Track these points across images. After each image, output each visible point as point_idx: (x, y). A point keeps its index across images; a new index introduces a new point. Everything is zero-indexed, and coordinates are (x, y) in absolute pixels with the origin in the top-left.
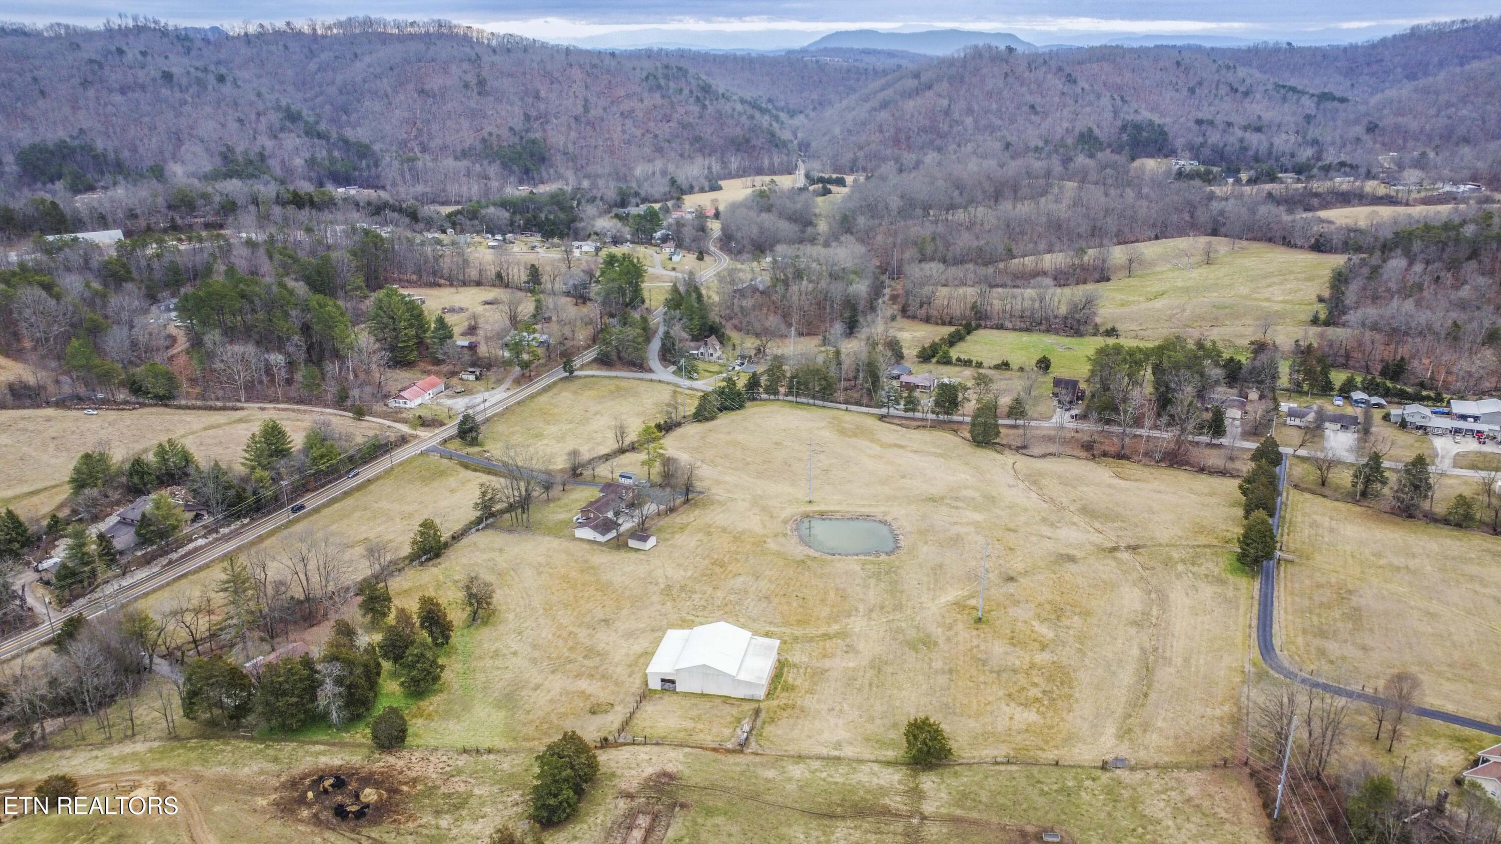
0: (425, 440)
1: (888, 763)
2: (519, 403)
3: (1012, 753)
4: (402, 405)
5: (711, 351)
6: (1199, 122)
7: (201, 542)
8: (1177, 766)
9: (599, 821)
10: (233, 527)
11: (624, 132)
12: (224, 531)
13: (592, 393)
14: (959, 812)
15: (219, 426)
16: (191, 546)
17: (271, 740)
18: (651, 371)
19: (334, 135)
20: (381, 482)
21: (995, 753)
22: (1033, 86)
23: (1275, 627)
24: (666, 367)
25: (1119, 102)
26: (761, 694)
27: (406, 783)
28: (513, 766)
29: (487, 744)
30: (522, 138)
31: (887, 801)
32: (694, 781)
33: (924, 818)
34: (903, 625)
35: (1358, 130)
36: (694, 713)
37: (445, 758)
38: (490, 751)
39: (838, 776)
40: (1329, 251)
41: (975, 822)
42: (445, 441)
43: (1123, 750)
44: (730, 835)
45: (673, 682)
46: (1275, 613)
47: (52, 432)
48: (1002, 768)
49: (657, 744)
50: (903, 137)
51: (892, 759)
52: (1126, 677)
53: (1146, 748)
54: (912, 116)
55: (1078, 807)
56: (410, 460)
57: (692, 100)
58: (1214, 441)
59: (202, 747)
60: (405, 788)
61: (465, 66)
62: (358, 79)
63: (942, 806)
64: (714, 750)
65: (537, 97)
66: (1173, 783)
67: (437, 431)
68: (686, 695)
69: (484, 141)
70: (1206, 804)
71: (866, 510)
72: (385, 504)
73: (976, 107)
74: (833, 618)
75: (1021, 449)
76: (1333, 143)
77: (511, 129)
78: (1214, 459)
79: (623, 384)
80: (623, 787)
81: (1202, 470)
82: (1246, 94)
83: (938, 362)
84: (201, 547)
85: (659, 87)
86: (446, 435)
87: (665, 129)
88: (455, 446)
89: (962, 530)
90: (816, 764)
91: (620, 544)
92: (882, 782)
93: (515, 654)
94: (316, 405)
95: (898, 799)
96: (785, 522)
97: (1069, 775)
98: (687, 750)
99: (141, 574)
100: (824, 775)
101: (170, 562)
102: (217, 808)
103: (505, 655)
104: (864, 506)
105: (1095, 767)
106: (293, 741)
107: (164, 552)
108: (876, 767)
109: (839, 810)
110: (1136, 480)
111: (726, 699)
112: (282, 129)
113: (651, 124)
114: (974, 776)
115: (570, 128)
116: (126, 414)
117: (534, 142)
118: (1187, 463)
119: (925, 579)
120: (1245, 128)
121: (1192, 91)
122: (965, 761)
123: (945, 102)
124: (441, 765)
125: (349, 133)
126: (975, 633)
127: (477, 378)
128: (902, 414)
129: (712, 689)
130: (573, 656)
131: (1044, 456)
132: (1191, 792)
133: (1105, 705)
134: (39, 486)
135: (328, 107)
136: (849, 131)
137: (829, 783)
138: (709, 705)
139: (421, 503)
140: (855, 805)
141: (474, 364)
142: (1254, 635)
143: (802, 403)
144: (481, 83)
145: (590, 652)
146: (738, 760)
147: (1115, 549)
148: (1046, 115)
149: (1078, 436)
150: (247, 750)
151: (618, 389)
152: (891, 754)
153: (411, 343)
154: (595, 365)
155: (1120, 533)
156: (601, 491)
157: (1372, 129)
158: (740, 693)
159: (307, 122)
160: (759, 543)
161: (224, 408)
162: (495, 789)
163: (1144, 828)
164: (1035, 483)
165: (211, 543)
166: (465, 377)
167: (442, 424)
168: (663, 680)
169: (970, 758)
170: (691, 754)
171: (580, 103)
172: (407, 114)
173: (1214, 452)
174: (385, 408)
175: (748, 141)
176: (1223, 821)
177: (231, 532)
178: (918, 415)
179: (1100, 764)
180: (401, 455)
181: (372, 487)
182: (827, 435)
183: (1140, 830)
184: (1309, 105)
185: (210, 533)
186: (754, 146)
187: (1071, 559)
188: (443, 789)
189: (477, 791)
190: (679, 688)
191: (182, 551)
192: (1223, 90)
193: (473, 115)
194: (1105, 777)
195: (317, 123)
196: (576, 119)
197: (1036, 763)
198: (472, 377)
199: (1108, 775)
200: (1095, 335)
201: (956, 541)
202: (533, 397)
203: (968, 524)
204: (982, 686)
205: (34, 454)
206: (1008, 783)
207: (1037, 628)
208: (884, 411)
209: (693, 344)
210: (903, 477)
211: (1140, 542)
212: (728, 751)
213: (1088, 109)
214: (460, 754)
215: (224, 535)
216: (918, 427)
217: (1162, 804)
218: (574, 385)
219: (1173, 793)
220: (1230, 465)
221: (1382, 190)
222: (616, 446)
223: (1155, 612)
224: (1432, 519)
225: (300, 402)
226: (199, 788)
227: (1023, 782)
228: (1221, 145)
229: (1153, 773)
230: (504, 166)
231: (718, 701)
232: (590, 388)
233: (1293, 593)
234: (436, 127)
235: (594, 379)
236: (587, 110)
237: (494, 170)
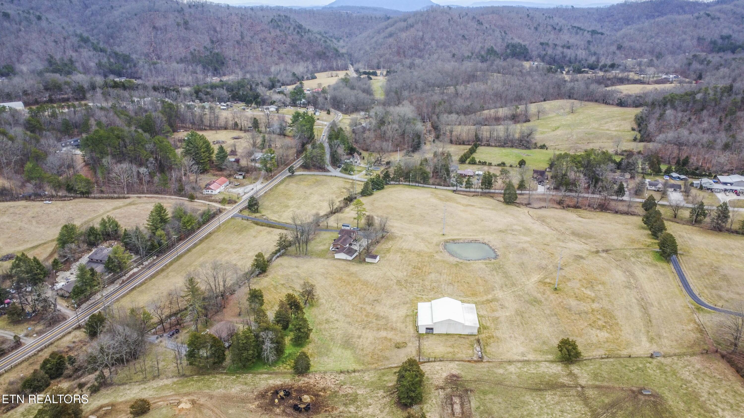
0: (230, 211)
1: (552, 362)
2: (270, 190)
3: (607, 353)
4: (210, 193)
5: (356, 160)
6: (542, 44)
7: (135, 270)
8: (684, 354)
9: (434, 402)
10: (149, 261)
11: (262, 49)
12: (146, 263)
13: (305, 183)
14: (597, 383)
15: (120, 207)
16: (131, 272)
17: (237, 373)
18: (328, 171)
19: (109, 50)
20: (216, 234)
21: (599, 353)
22: (462, 26)
23: (691, 285)
24: (335, 169)
25: (503, 34)
26: (475, 332)
27: (321, 391)
28: (371, 378)
29: (351, 368)
30: (211, 52)
31: (561, 380)
32: (468, 378)
33: (583, 387)
34: (520, 293)
35: (613, 48)
36: (449, 344)
37: (332, 377)
38: (354, 371)
39: (532, 369)
40: (626, 106)
41: (608, 388)
42: (241, 211)
43: (654, 348)
44: (500, 403)
45: (432, 329)
46: (687, 279)
47: (30, 214)
48: (606, 360)
49: (441, 361)
50: (402, 51)
51: (552, 359)
52: (637, 312)
53: (665, 346)
54: (405, 41)
55: (650, 376)
56: (227, 222)
57: (295, 33)
58: (620, 198)
59: (202, 379)
60: (322, 393)
61: (176, 14)
62: (118, 20)
63: (588, 381)
64: (469, 361)
65: (215, 31)
66: (686, 363)
67: (234, 206)
68: (439, 335)
69: (191, 53)
70: (708, 372)
71: (475, 238)
72: (222, 245)
73: (436, 37)
74: (487, 292)
75: (528, 204)
76: (603, 55)
77: (205, 47)
78: (622, 207)
79: (318, 178)
80: (436, 384)
81: (617, 212)
82: (560, 30)
83: (469, 163)
84: (137, 273)
85: (278, 26)
86: (241, 207)
87: (283, 48)
88: (246, 213)
89: (525, 246)
90: (519, 365)
91: (360, 260)
92: (554, 371)
93: (337, 320)
94: (165, 194)
95: (566, 379)
96: (438, 245)
97: (638, 361)
98: (457, 362)
99: (111, 288)
100: (525, 370)
101: (123, 282)
102: (230, 412)
103: (332, 322)
104: (470, 236)
105: (647, 357)
106: (249, 373)
107: (119, 276)
108: (547, 364)
109: (542, 386)
110: (589, 218)
111: (460, 336)
112: (79, 47)
113: (276, 45)
114: (595, 365)
115: (235, 47)
116: (67, 202)
117: (217, 54)
118: (608, 210)
119: (519, 270)
120: (563, 47)
121: (536, 29)
122: (587, 358)
123: (421, 34)
124: (333, 380)
125: (117, 49)
126: (557, 295)
127: (244, 178)
128: (464, 189)
129: (452, 331)
130: (370, 320)
131: (540, 208)
133: (635, 327)
134: (35, 244)
135: (101, 35)
136: (375, 48)
137: (530, 373)
138: (453, 339)
139: (241, 244)
140: (548, 383)
141: (240, 171)
142: (684, 290)
143: (412, 185)
144: (186, 23)
145: (378, 317)
146: (483, 365)
147: (597, 252)
148: (470, 41)
149: (554, 198)
150: (228, 380)
151: (317, 181)
152: (550, 357)
153: (206, 160)
154: (301, 169)
155: (596, 244)
156: (339, 234)
157: (619, 48)
158: (466, 332)
159: (93, 43)
160: (431, 256)
161: (119, 198)
162: (368, 390)
163: (686, 385)
164: (543, 221)
165: (140, 270)
166: (237, 177)
167: (235, 202)
168: (427, 329)
169: (588, 356)
170: (460, 364)
171: (238, 34)
172: (147, 39)
173: (620, 203)
174: (201, 195)
175: (325, 53)
177: (149, 264)
178: (472, 190)
179: (650, 355)
180: (222, 218)
181: (213, 237)
182: (434, 201)
183: (684, 386)
184: (588, 36)
185: (139, 265)
186: (328, 56)
187: (581, 257)
188: (341, 393)
189: (359, 392)
190: (435, 332)
191: (128, 275)
192: (549, 28)
193: (184, 40)
194: (654, 361)
195: (98, 43)
196: (238, 42)
197: (620, 357)
198: (241, 177)
199: (655, 360)
200: (535, 148)
201: (523, 251)
202: (276, 186)
203: (525, 242)
204: (575, 321)
205: (26, 226)
206: (612, 367)
207: (585, 292)
208: (455, 188)
209: (347, 157)
210: (482, 220)
211: (608, 248)
212: (476, 361)
213: (490, 37)
214: (339, 374)
215: (146, 266)
216: (474, 196)
217: (688, 373)
218: (295, 180)
219: (690, 367)
220: (630, 210)
221: (636, 77)
222: (329, 210)
223: (632, 281)
225: (157, 193)
226: (214, 401)
227: (619, 367)
228: (554, 55)
229: (675, 358)
230: (204, 67)
231: (456, 337)
232: (303, 181)
233: (690, 269)
234: (164, 46)
235: (304, 176)
236: (242, 38)
237: (199, 69)
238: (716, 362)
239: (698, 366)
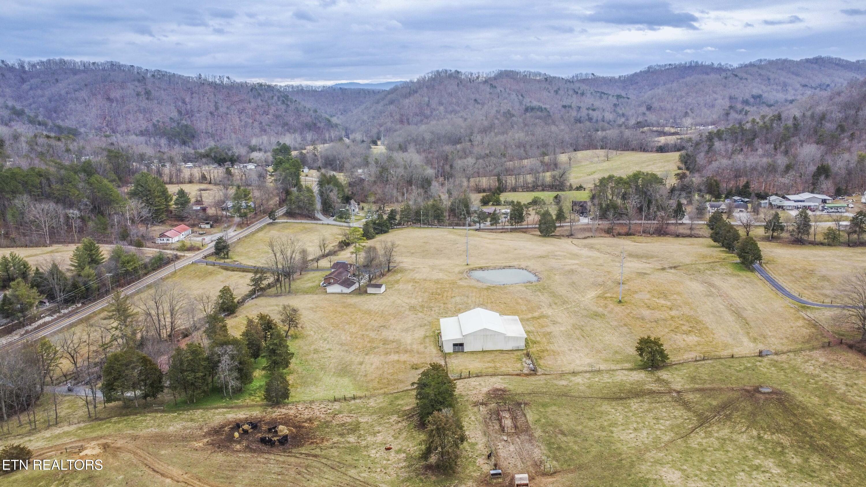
0: (190, 258)
1: (631, 370)
3: (702, 355)
4: (165, 241)
5: (353, 208)
6: (564, 107)
7: (48, 319)
8: (801, 350)
9: (473, 419)
10: (70, 309)
11: (241, 121)
12: (64, 311)
14: (697, 386)
16: (41, 322)
17: (179, 410)
18: (319, 219)
19: (50, 124)
20: (171, 279)
22: (473, 90)
23: (787, 289)
24: (328, 218)
25: (520, 98)
26: (522, 344)
27: (305, 422)
28: (379, 404)
29: (349, 395)
30: (178, 124)
31: (647, 387)
32: (519, 391)
33: (678, 392)
34: (576, 309)
35: (643, 109)
36: (487, 359)
37: (322, 406)
38: (354, 398)
39: (606, 378)
40: (667, 152)
41: (712, 389)
42: (206, 257)
43: (761, 347)
44: (568, 415)
45: (461, 345)
46: (780, 284)
48: (703, 362)
49: (478, 376)
50: (405, 118)
52: (728, 316)
53: (774, 345)
54: (409, 107)
55: (764, 374)
56: (186, 267)
57: (279, 103)
58: (679, 222)
59: (125, 420)
60: (306, 425)
61: (136, 83)
62: (63, 92)
63: (684, 385)
64: (517, 375)
65: (184, 102)
66: (807, 358)
67: (196, 253)
68: (472, 353)
69: (154, 125)
70: (837, 364)
73: (444, 101)
74: (531, 310)
75: (570, 235)
76: (633, 116)
77: (171, 118)
78: (681, 230)
79: (307, 226)
80: (474, 400)
81: (678, 236)
82: (583, 94)
83: (493, 204)
84: (49, 322)
85: (259, 95)
86: (205, 254)
87: (265, 119)
88: (212, 259)
89: (574, 267)
90: (588, 375)
91: (360, 292)
92: (636, 379)
93: (330, 349)
95: (653, 385)
96: (460, 273)
97: (744, 361)
98: (501, 377)
101: (27, 332)
102: (163, 452)
104: (503, 263)
105: (754, 356)
106: (198, 409)
107: (21, 325)
108: (626, 372)
109: (622, 395)
111: (502, 352)
112: (11, 120)
113: (258, 116)
114: (688, 368)
115: (207, 119)
117: (186, 126)
118: (667, 234)
119: (569, 289)
120: (588, 109)
121: (556, 92)
123: (426, 99)
124: (323, 410)
125: (60, 123)
126: (623, 307)
127: (212, 226)
128: (490, 227)
129: (489, 347)
130: (374, 345)
131: (585, 238)
133: (730, 330)
135: (41, 109)
136: (373, 117)
137: (604, 383)
138: (493, 355)
140: (630, 392)
141: (206, 220)
142: (779, 293)
144: (148, 93)
145: (386, 342)
146: (538, 378)
147: (664, 269)
148: (483, 104)
149: (600, 227)
150: (165, 418)
151: (305, 229)
152: (628, 365)
153: (162, 208)
154: (285, 217)
155: (661, 262)
156: (333, 268)
157: (649, 108)
158: (509, 346)
160: (453, 283)
162: (375, 417)
163: (813, 379)
164: (592, 248)
165: (56, 319)
166: (202, 226)
167: (199, 249)
168: (455, 345)
169: (679, 360)
170: (505, 378)
171: (212, 105)
172: (99, 112)
173: (680, 227)
174: (153, 243)
175: (315, 124)
177: (70, 312)
178: (499, 226)
179: (757, 354)
180: (180, 264)
181: (165, 282)
182: (453, 237)
183: (812, 381)
184: (614, 100)
185: (54, 313)
186: (319, 128)
187: (645, 274)
188: (334, 423)
189: (361, 420)
190: (466, 350)
191: (35, 325)
192: (571, 92)
193: (144, 111)
194: (765, 359)
196: (211, 113)
197: (720, 358)
198: (208, 226)
199: (766, 358)
200: (570, 190)
201: (572, 272)
202: (253, 234)
206: (712, 369)
207: (658, 301)
208: (477, 227)
209: (342, 205)
210: (516, 250)
211: (675, 265)
212: (527, 375)
213: (505, 101)
214: (333, 402)
215: (65, 314)
216: (502, 232)
217: (812, 368)
218: (277, 227)
219: (812, 362)
220: (693, 232)
221: (673, 130)
222: (320, 253)
223: (714, 290)
224: (814, 244)
226: (138, 442)
227: (722, 368)
228: (579, 117)
229: (792, 355)
230: (170, 139)
231: (496, 353)
232: (287, 229)
233: (780, 275)
234: (120, 119)
235: (288, 224)
236: (217, 108)
237: (163, 141)
238: (844, 353)
239: (823, 360)
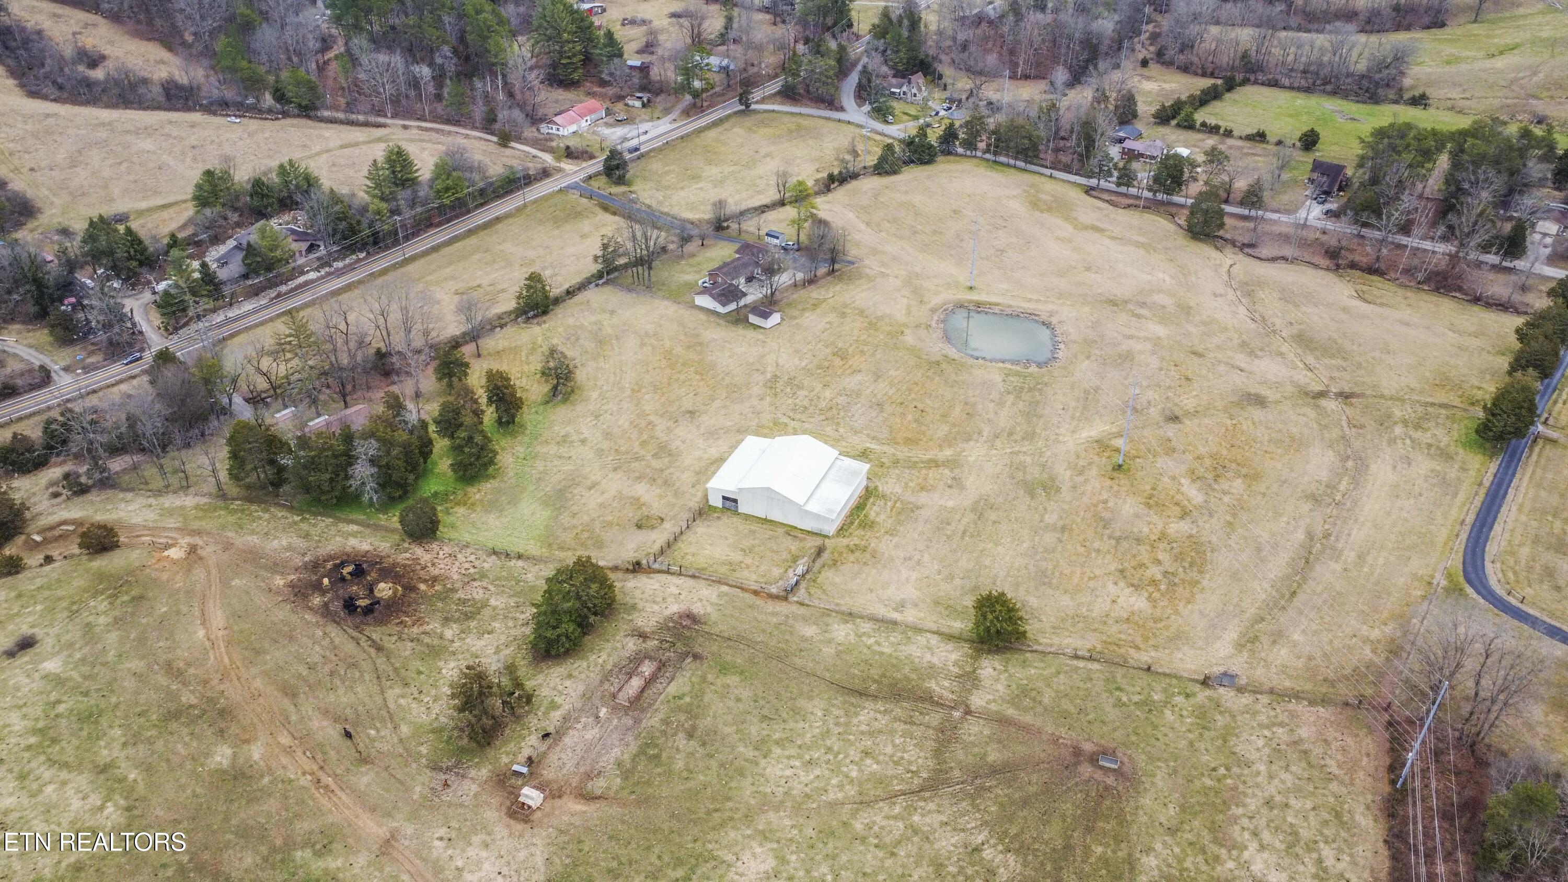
0: (568, 175)
1: (950, 637)
2: (682, 137)
3: (1099, 647)
4: (554, 131)
5: (914, 91)
7: (312, 275)
8: (1297, 696)
9: (600, 661)
10: (347, 261)
12: (339, 264)
13: (768, 131)
14: (1011, 712)
15: (356, 144)
17: (309, 512)
18: (842, 109)
20: (510, 221)
21: (1079, 643)
23: (1498, 528)
24: (860, 106)
26: (831, 529)
27: (425, 581)
28: (539, 578)
29: (519, 548)
31: (932, 685)
32: (722, 628)
33: (968, 712)
34: (1028, 460)
36: (747, 543)
37: (472, 558)
38: (520, 557)
39: (887, 645)
41: (1025, 728)
42: (590, 177)
43: (1238, 665)
44: (738, 700)
45: (735, 501)
46: (1504, 509)
47: (193, 140)
48: (1081, 664)
49: (693, 577)
51: (956, 632)
52: (1278, 566)
53: (1267, 666)
55: (1155, 727)
56: (545, 198)
58: (1505, 264)
59: (243, 510)
60: (423, 587)
63: (994, 701)
64: (756, 593)
66: (1283, 717)
67: (584, 164)
68: (748, 517)
70: (1317, 750)
71: (1031, 307)
72: (508, 247)
74: (948, 441)
75: (1247, 247)
78: (1499, 287)
79: (805, 122)
80: (640, 624)
81: (1476, 300)
83: (1178, 125)
86: (591, 171)
88: (601, 185)
90: (866, 627)
91: (739, 319)
92: (935, 660)
93: (583, 442)
94: (464, 126)
95: (946, 683)
96: (934, 310)
97: (1159, 685)
98: (725, 588)
100: (872, 640)
101: (279, 295)
102: (236, 582)
103: (572, 442)
104: (1030, 300)
105: (1194, 681)
107: (271, 284)
108: (934, 640)
109: (874, 687)
110: (1382, 305)
111: (789, 531)
114: (1044, 669)
116: (268, 124)
118: (1460, 289)
119: (1073, 404)
122: (1040, 648)
124: (467, 565)
126: (1109, 482)
127: (644, 106)
128: (1113, 187)
129: (775, 515)
130: (642, 452)
131: (1273, 259)
132: (1304, 732)
133: (1235, 600)
134: (171, 199)
137: (874, 652)
138: (768, 534)
139: (547, 247)
140: (894, 684)
141: (643, 89)
142: (1464, 536)
143: (1002, 164)
145: (663, 450)
146: (778, 609)
147: (1322, 394)
149: (1324, 238)
150: (283, 521)
151: (799, 127)
153: (575, 60)
154: (778, 99)
155: (1336, 374)
156: (740, 250)
158: (807, 524)
160: (896, 333)
161: (366, 124)
162: (513, 601)
163: (1227, 769)
165: (322, 277)
166: (630, 103)
167: (592, 157)
168: (724, 498)
169: (1047, 645)
170: (727, 594)
173: (1501, 278)
174: (536, 134)
176: (1331, 777)
177: (344, 267)
178: (1133, 191)
179: (1202, 677)
180: (537, 191)
181: (499, 226)
182: (1016, 206)
183: (1222, 771)
185: (322, 266)
187: (1260, 401)
188: (461, 594)
189: (493, 602)
190: (740, 509)
191: (292, 284)
194: (1202, 695)
197: (1124, 664)
198: (638, 104)
199: (1208, 692)
200: (1396, 102)
201: (1125, 359)
202: (700, 131)
203: (1147, 339)
204: (1094, 555)
205: (172, 163)
206: (1081, 685)
207: (1184, 489)
208: (1093, 182)
209: (894, 81)
210: (1088, 269)
211: (1357, 390)
212: (771, 596)
214: (489, 555)
216: (1129, 206)
217: (1261, 743)
218: (749, 121)
219: (1281, 730)
220: (1517, 298)
222: (777, 197)
223: (1343, 486)
225: (448, 122)
226: (226, 555)
227: (1100, 685)
229: (1264, 699)
231: (781, 531)
232: (767, 126)
233: (1539, 485)
235: (775, 115)
238: (1362, 732)
